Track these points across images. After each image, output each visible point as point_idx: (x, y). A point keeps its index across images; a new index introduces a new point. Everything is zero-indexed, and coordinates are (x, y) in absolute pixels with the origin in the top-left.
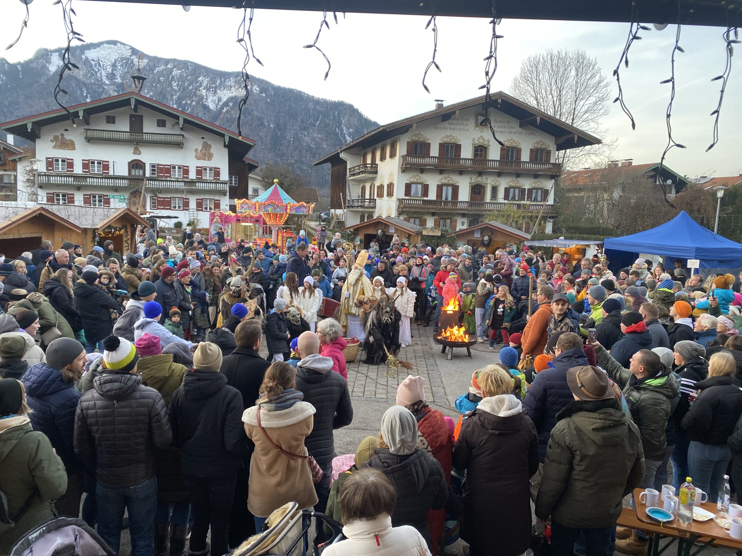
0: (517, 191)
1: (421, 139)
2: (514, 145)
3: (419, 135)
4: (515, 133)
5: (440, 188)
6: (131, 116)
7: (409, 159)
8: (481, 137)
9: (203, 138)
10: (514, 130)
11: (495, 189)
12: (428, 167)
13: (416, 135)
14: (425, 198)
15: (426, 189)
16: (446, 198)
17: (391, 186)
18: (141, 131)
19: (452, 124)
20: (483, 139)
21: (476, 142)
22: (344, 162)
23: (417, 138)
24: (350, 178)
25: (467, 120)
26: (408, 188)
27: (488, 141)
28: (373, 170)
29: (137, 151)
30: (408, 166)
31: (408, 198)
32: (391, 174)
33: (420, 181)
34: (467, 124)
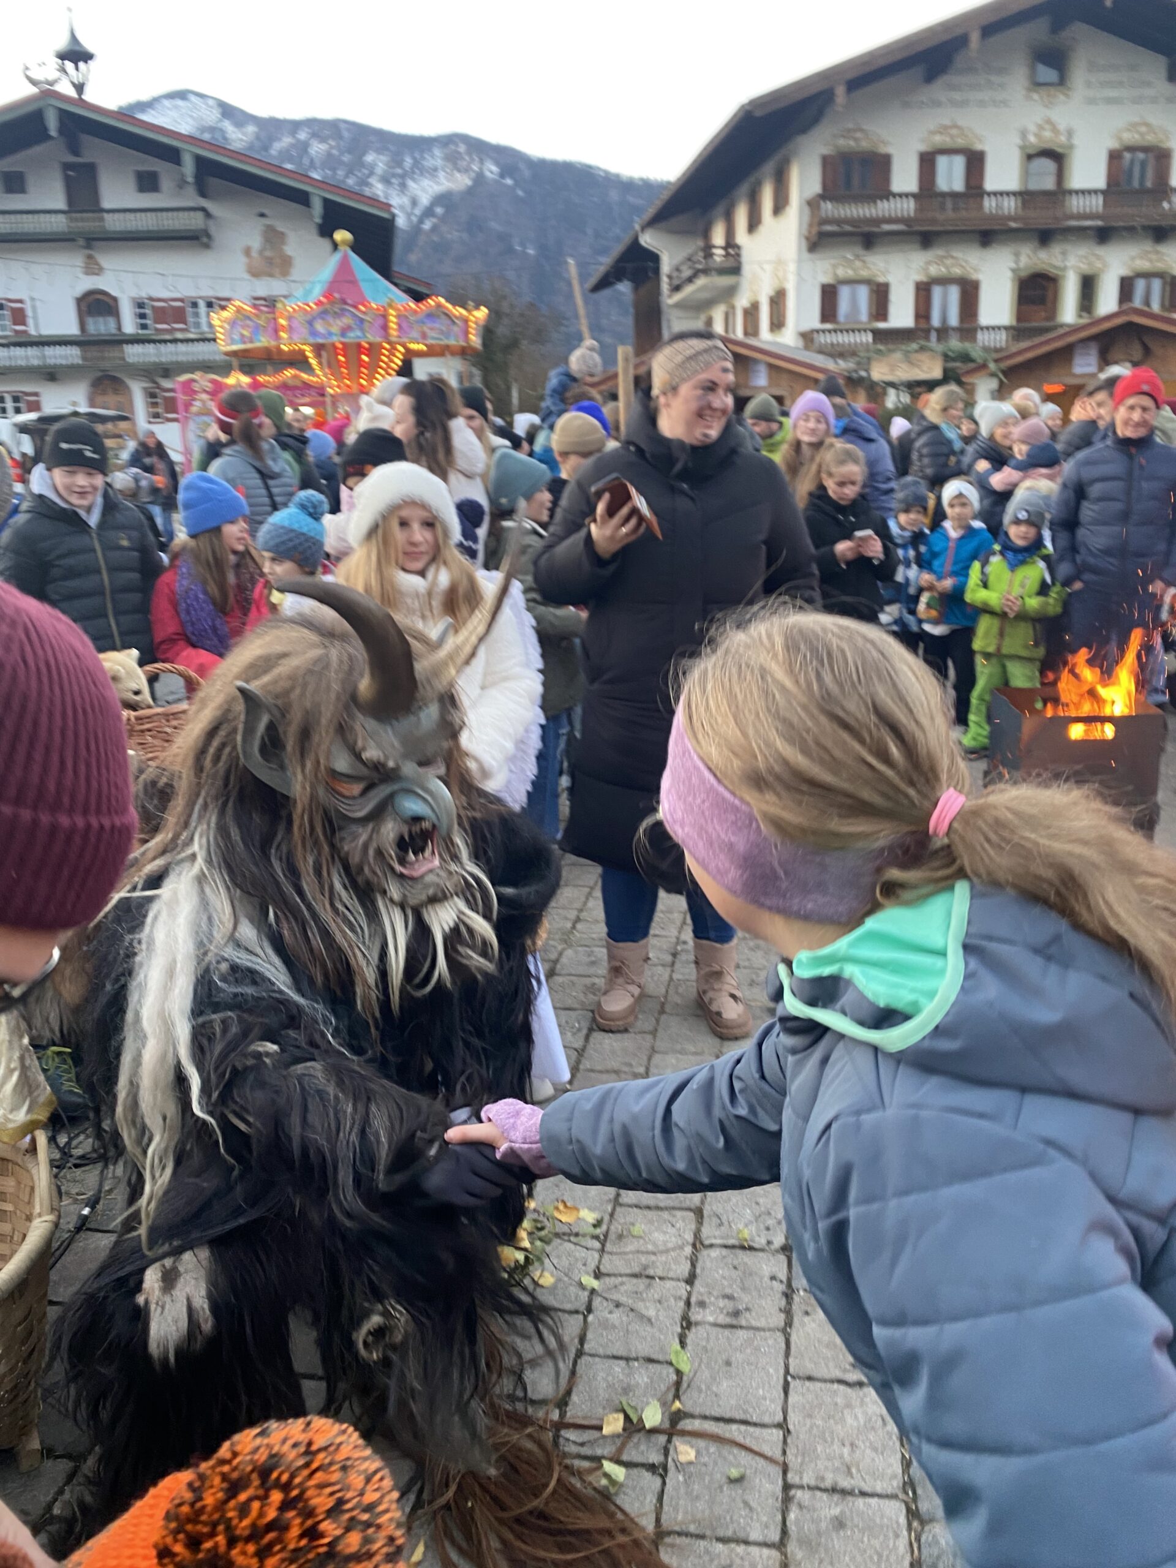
0: (1157, 285)
1: (865, 145)
2: (1150, 139)
3: (855, 130)
4: (1154, 100)
5: (923, 291)
6: (67, 167)
7: (828, 208)
8: (1049, 121)
9: (262, 215)
10: (1149, 92)
11: (1088, 286)
12: (887, 227)
13: (847, 133)
14: (881, 325)
15: (881, 296)
16: (944, 318)
17: (778, 300)
18: (96, 208)
19: (953, 88)
20: (1055, 130)
21: (1032, 139)
22: (655, 258)
23: (852, 143)
24: (670, 301)
25: (1001, 71)
26: (829, 295)
27: (1070, 133)
28: (731, 263)
29: (93, 268)
30: (829, 228)
31: (828, 326)
32: (779, 262)
33: (864, 273)
34: (1002, 86)
